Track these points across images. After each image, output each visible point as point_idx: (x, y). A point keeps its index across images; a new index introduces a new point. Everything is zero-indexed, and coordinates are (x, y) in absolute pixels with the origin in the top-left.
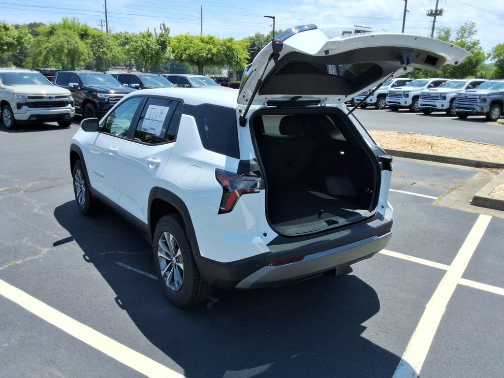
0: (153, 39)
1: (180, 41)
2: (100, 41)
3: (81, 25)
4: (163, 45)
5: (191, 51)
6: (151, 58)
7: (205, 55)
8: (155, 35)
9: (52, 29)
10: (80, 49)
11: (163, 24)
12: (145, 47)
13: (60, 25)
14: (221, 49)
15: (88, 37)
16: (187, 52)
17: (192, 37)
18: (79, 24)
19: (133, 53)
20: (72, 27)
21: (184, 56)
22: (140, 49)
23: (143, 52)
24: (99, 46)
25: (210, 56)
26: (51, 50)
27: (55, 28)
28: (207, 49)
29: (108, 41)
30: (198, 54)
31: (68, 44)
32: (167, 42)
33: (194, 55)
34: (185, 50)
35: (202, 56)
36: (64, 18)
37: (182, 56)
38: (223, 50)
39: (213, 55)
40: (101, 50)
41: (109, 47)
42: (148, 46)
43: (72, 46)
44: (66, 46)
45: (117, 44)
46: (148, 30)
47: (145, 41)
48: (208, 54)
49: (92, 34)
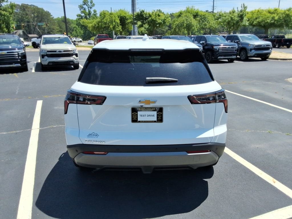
0: (236, 14)
1: (253, 13)
2: (204, 18)
3: (195, 10)
4: (241, 17)
5: (260, 20)
6: (233, 26)
7: (269, 21)
8: (237, 11)
9: (180, 14)
10: (192, 23)
11: (244, 4)
12: (230, 19)
13: (184, 11)
14: (281, 16)
15: (198, 16)
16: (258, 20)
17: (263, 10)
18: (195, 9)
19: (222, 24)
20: (190, 12)
21: (255, 22)
22: (227, 21)
23: (229, 23)
24: (203, 21)
25: (273, 22)
26: (178, 25)
27: (182, 13)
28: (271, 17)
29: (208, 18)
30: (264, 21)
31: (187, 21)
32: (244, 15)
33: (262, 21)
34: (256, 19)
35: (267, 22)
36: (188, 7)
37: (253, 23)
38: (283, 17)
39: (275, 21)
40: (204, 23)
41: (208, 21)
42: (232, 18)
43: (189, 22)
44: (185, 22)
45: (214, 19)
46: (234, 8)
47: (231, 15)
48: (272, 20)
49: (200, 14)
